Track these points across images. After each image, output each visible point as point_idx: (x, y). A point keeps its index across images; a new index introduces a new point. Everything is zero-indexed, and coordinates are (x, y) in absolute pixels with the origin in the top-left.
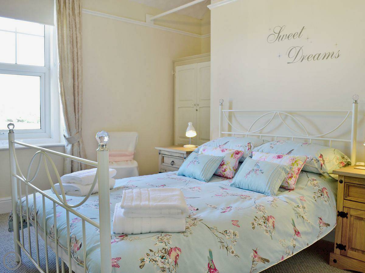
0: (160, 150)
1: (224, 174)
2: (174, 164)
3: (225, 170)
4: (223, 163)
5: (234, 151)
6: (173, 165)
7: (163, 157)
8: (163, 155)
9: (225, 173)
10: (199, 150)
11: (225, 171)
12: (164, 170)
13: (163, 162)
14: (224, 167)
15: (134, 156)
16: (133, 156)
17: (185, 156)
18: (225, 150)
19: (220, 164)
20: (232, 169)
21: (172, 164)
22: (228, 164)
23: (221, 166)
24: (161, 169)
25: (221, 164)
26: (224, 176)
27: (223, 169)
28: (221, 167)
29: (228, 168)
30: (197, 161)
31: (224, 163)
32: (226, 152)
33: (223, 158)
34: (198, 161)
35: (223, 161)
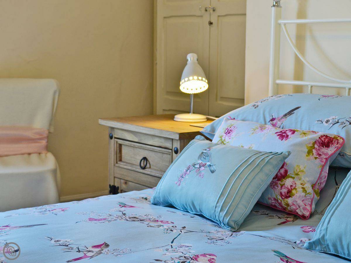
0: (113, 128)
1: (288, 205)
2: (148, 166)
3: (289, 192)
4: (282, 171)
5: (316, 136)
6: (144, 168)
7: (120, 145)
8: (120, 142)
9: (290, 201)
10: (213, 130)
11: (289, 194)
12: (122, 181)
13: (121, 160)
14: (288, 182)
15: (47, 142)
16: (44, 142)
17: (177, 145)
18: (289, 133)
19: (273, 175)
20: (310, 190)
21: (142, 165)
22: (297, 174)
23: (279, 180)
24: (115, 177)
25: (279, 174)
26: (285, 209)
27: (284, 191)
28: (276, 184)
29: (299, 186)
30: (208, 163)
31: (286, 172)
32: (293, 139)
33: (285, 158)
34: (210, 166)
35: (282, 167)
